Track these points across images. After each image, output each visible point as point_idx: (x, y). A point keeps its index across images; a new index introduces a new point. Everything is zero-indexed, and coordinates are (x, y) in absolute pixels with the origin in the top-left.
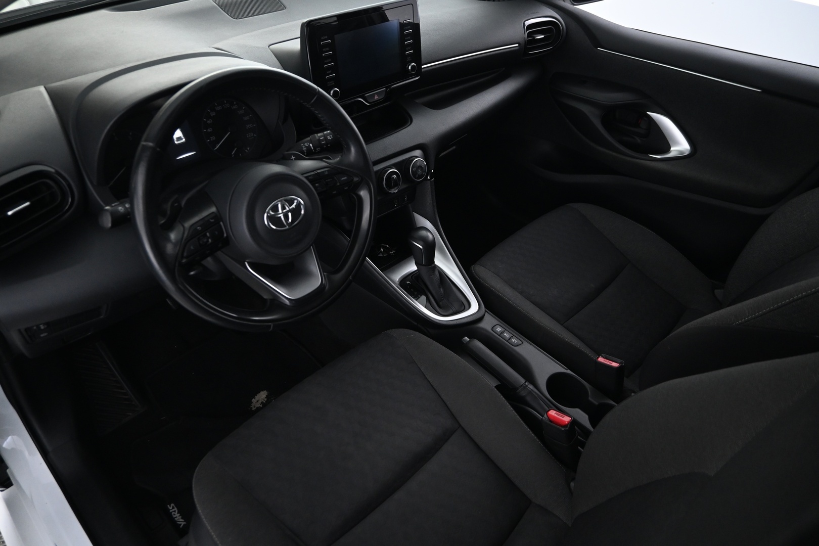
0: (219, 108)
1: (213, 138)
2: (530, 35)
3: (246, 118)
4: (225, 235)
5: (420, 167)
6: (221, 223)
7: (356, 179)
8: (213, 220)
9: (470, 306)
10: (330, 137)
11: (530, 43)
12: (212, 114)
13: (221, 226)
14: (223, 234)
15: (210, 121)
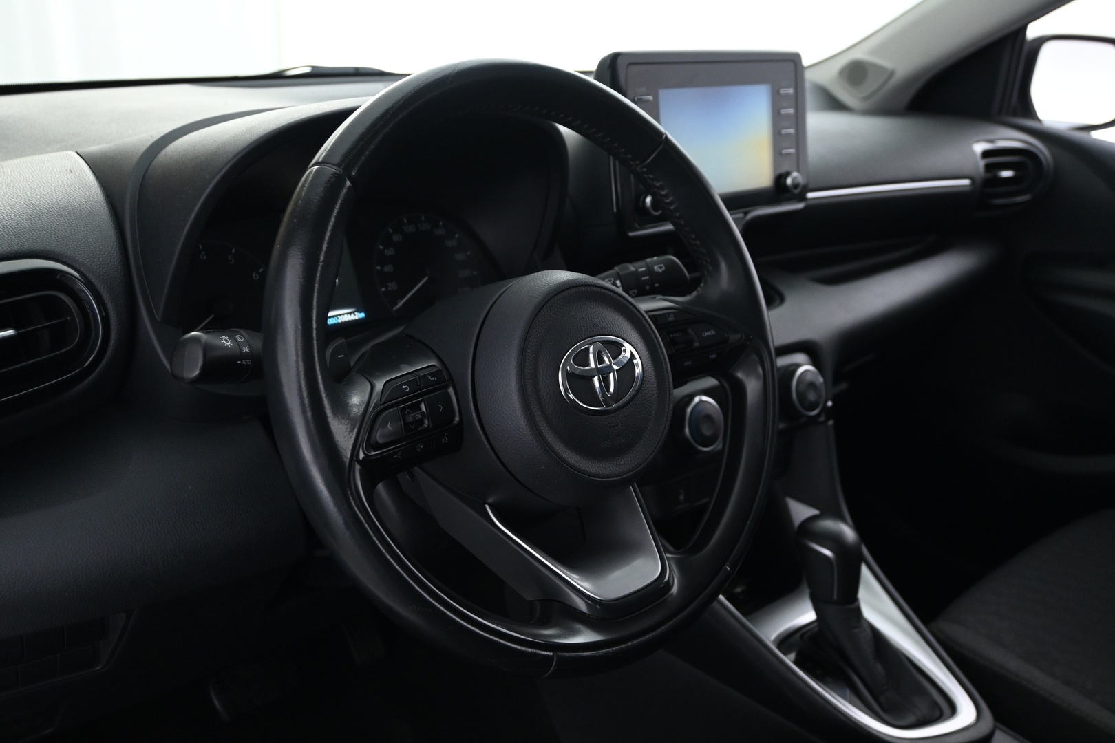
0: (410, 229)
1: (393, 286)
2: (988, 167)
3: (460, 257)
4: (457, 419)
5: (812, 385)
6: (451, 390)
7: (734, 338)
8: (434, 379)
9: (953, 710)
10: (661, 268)
11: (988, 184)
12: (396, 238)
13: (449, 395)
14: (454, 416)
15: (390, 252)
